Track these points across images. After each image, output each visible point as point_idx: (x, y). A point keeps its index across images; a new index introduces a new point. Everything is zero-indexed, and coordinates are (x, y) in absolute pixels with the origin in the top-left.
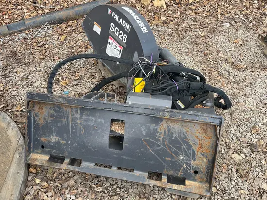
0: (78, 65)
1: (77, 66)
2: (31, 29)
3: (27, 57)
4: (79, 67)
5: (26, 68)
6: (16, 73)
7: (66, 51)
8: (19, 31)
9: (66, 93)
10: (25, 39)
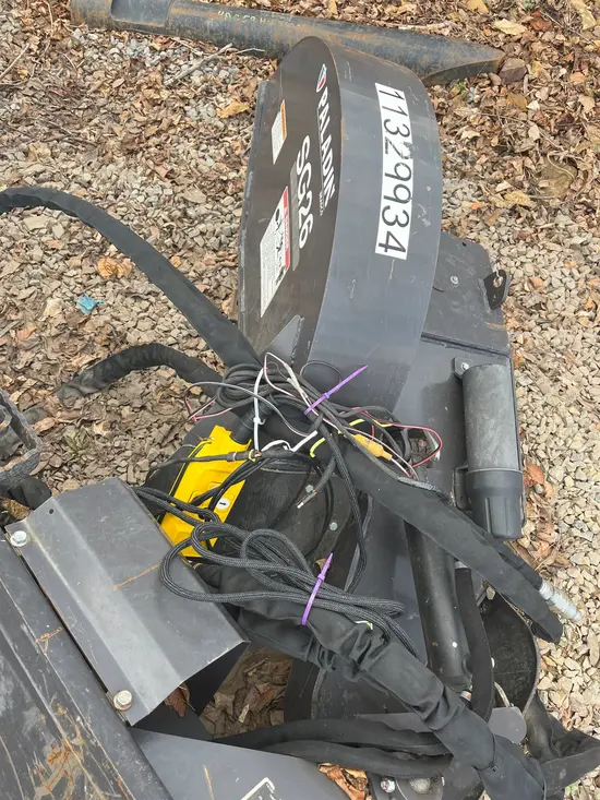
0: (202, 234)
1: (196, 232)
2: (177, 39)
3: (96, 121)
4: (199, 240)
5: (63, 155)
6: (26, 153)
7: (210, 162)
8: (140, 27)
9: (85, 304)
10: (135, 61)
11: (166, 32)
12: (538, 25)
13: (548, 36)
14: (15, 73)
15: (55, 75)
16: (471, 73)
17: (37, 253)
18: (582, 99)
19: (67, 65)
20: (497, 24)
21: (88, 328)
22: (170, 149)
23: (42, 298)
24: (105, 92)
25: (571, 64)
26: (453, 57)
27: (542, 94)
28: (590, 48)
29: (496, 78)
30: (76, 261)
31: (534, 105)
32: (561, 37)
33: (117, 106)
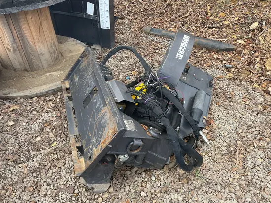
3: (141, 49)
6: (125, 53)
8: (155, 35)
9: (127, 78)
10: (152, 40)
11: (160, 36)
12: (249, 42)
13: (251, 45)
14: (127, 39)
15: (135, 41)
16: (228, 50)
17: (121, 68)
18: (256, 58)
19: (138, 39)
20: (238, 41)
21: (126, 81)
22: (154, 56)
23: (119, 75)
24: (144, 45)
25: (256, 51)
26: (224, 46)
27: (246, 57)
28: (262, 48)
29: (234, 52)
30: (128, 70)
31: (243, 59)
32: (254, 45)
33: (146, 47)
